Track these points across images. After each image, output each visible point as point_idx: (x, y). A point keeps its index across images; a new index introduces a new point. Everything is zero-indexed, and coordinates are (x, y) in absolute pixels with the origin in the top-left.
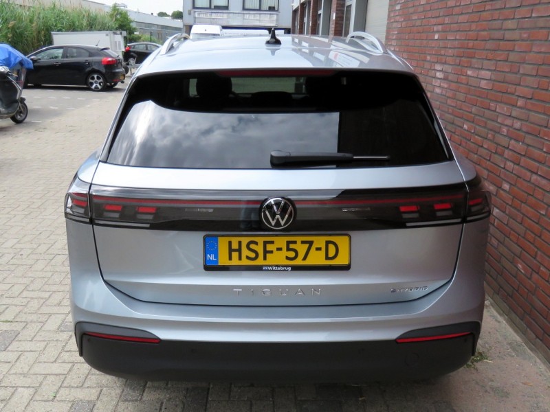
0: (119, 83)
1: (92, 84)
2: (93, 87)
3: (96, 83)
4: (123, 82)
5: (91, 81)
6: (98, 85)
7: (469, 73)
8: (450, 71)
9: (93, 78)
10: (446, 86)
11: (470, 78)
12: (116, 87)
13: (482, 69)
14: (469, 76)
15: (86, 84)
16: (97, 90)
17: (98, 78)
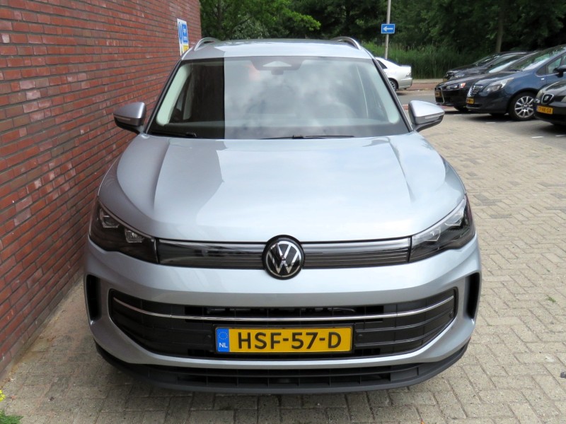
7: (70, 79)
8: (48, 84)
10: (47, 105)
11: (72, 84)
13: (79, 72)
14: (70, 83)
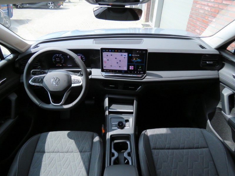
0: (61, 6)
1: (49, 6)
2: (50, 7)
3: (51, 5)
4: (63, 5)
5: (49, 5)
6: (52, 7)
9: (49, 4)
12: (60, 7)
15: (47, 6)
16: (51, 9)
17: (52, 3)
